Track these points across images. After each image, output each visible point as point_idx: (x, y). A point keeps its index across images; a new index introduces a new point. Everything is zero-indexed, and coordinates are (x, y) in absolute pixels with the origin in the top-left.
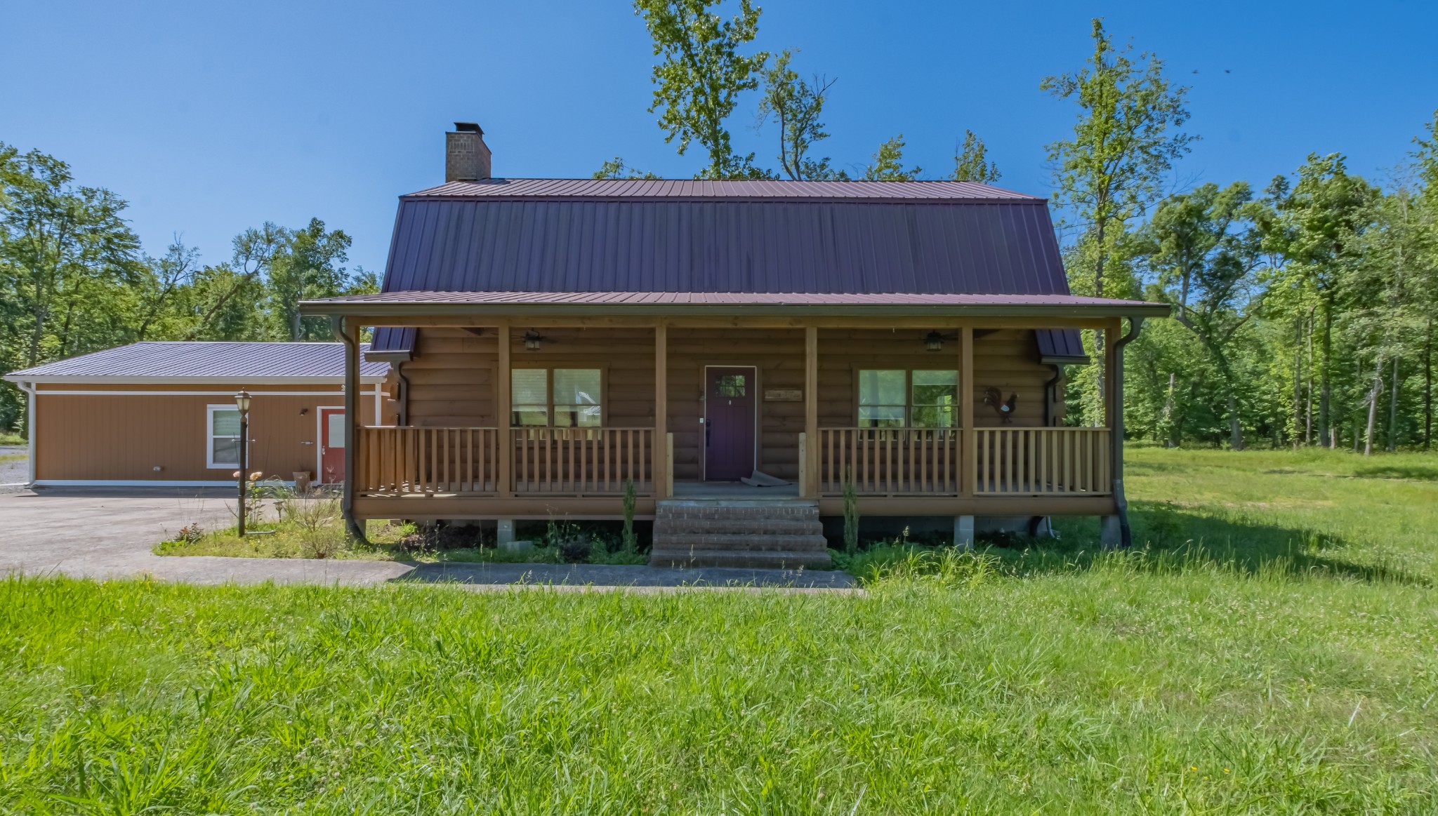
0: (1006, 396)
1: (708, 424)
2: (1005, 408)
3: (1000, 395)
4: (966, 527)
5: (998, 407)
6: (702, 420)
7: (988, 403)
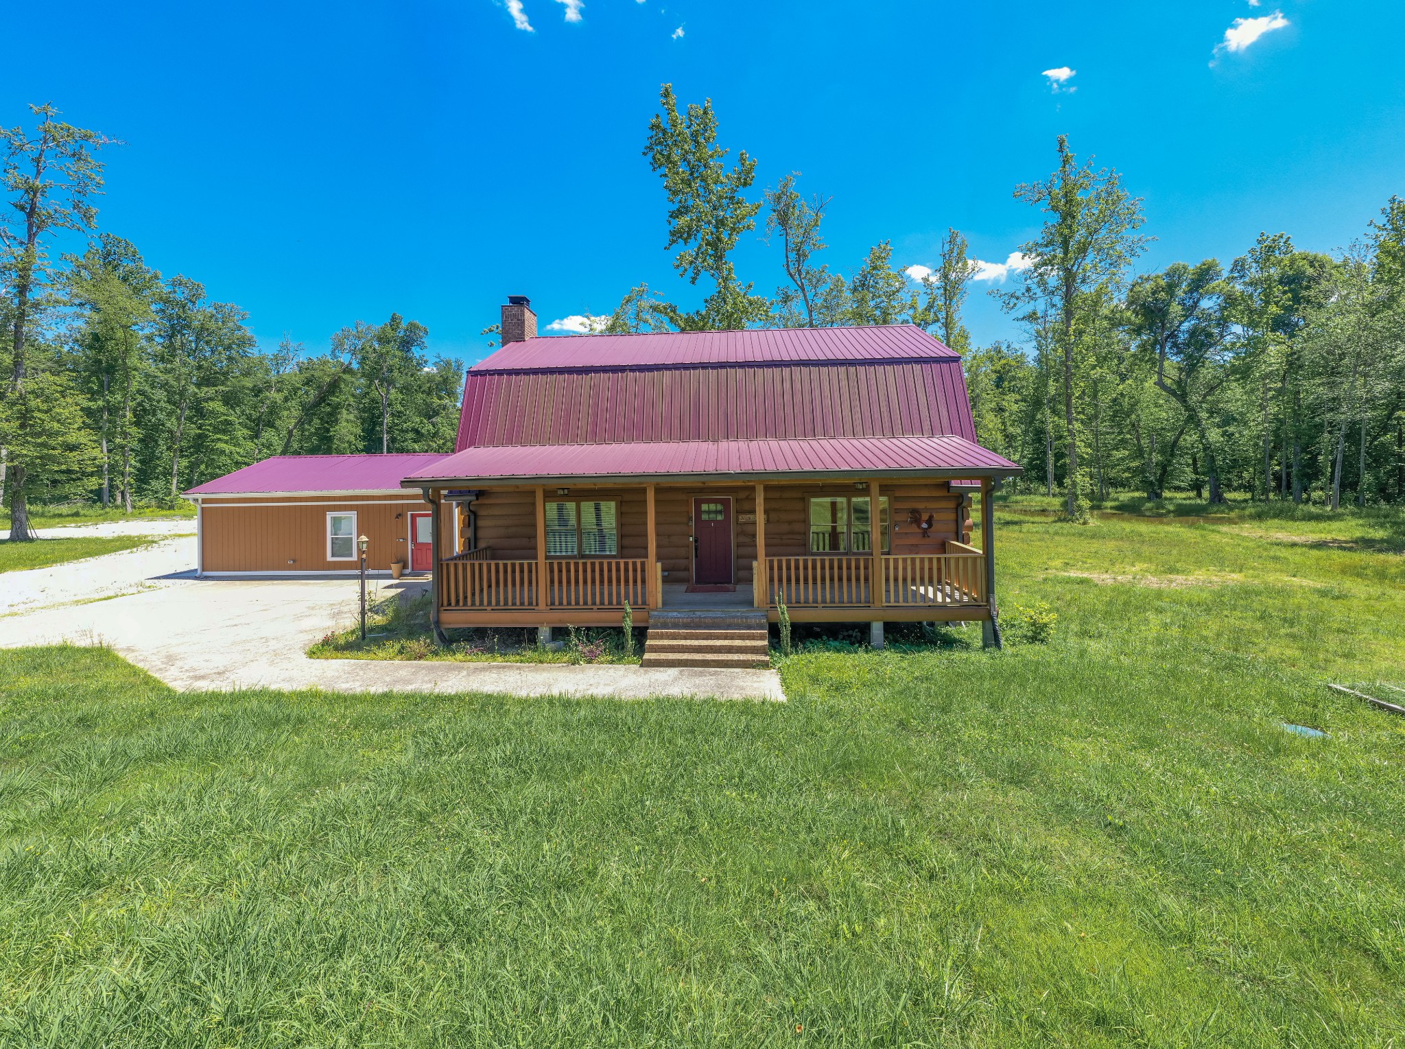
0: (925, 517)
1: (696, 541)
2: (924, 525)
3: (920, 515)
4: (877, 630)
5: (919, 526)
6: (691, 539)
7: (911, 522)
